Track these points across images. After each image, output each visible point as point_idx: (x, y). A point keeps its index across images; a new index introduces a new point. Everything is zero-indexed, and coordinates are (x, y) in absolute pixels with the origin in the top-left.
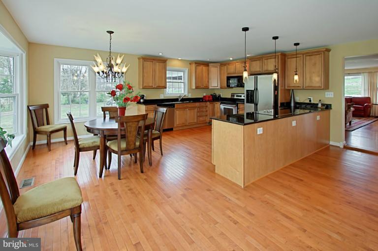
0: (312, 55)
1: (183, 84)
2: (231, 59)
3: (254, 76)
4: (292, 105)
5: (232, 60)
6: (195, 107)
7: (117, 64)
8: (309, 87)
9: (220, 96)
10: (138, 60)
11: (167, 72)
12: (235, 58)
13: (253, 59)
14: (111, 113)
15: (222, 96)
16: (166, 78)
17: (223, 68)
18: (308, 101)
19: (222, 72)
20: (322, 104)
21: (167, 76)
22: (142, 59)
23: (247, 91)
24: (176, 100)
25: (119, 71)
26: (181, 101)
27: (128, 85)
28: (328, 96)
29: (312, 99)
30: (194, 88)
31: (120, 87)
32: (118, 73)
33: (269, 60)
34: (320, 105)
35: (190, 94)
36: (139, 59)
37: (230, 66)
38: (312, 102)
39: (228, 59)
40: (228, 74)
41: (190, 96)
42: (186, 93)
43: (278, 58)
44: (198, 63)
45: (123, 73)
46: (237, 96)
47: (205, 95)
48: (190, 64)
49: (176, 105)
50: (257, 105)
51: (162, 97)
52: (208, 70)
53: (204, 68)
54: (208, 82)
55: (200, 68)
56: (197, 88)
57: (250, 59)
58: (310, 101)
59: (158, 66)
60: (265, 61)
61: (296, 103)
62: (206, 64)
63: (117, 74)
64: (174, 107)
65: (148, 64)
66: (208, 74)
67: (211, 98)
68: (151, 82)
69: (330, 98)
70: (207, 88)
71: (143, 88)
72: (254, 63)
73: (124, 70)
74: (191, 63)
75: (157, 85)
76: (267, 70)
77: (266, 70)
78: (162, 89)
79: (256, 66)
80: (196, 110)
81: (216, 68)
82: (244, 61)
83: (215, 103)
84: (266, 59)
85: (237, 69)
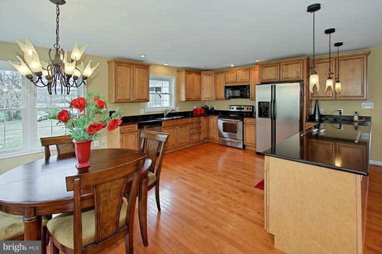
1: (168, 95)
2: (232, 66)
3: (270, 85)
4: (317, 118)
5: (234, 67)
6: (187, 124)
7: (72, 61)
8: (344, 96)
9: (213, 108)
10: (107, 64)
11: (150, 81)
12: (237, 64)
13: (264, 65)
14: (60, 146)
15: (215, 109)
16: (148, 89)
17: (219, 76)
18: (338, 114)
19: (218, 81)
20: (359, 117)
21: (150, 86)
22: (114, 63)
23: (259, 103)
24: (162, 115)
25: (77, 73)
26: (167, 116)
27: (97, 99)
28: (366, 108)
29: (342, 111)
30: (184, 99)
31: (79, 104)
32: (76, 78)
33: (289, 66)
34: (356, 118)
35: (178, 108)
36: (109, 63)
37: (229, 75)
38: (343, 114)
39: (228, 65)
40: (226, 83)
41: (178, 110)
42: (173, 107)
43: (303, 63)
44: (189, 71)
45: (85, 78)
46: (237, 109)
47: (195, 107)
48: (178, 72)
49: (163, 123)
50: (275, 119)
51: (142, 112)
52: (201, 79)
53: (196, 77)
54: (201, 92)
55: (190, 76)
56: (188, 100)
57: (261, 65)
58: (340, 113)
59: (138, 72)
60: (283, 66)
61: (321, 116)
62: (198, 72)
63: (72, 79)
64: (161, 125)
65: (123, 70)
66: (201, 84)
67: (203, 112)
68: (128, 94)
69: (369, 109)
70: (199, 99)
71: (116, 102)
72: (267, 70)
73: (88, 72)
74: (179, 70)
75: (137, 98)
76: (288, 78)
78: (143, 103)
79: (270, 74)
80: (188, 127)
81: (211, 76)
82: (248, 68)
83: (210, 117)
84: (285, 65)
85: (240, 78)
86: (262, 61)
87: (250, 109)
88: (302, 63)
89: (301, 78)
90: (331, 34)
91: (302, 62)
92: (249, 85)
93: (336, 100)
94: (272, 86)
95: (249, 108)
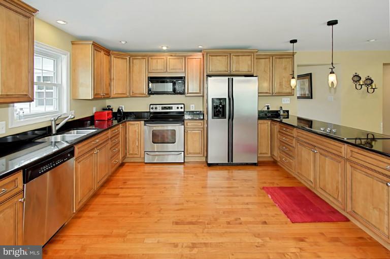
0: (282, 58)
2: (165, 48)
3: (227, 78)
5: (166, 51)
6: (107, 140)
8: (279, 93)
13: (213, 53)
15: (124, 110)
16: (31, 70)
17: (137, 61)
18: (266, 109)
19: (135, 68)
23: (213, 100)
28: (285, 103)
29: (270, 107)
33: (240, 57)
37: (155, 61)
38: (270, 110)
40: (149, 72)
42: (65, 111)
43: (254, 56)
44: (97, 46)
46: (163, 108)
48: (73, 43)
49: (76, 149)
50: (232, 119)
53: (105, 58)
54: (110, 85)
56: (95, 97)
57: (205, 53)
58: (268, 108)
60: (234, 57)
62: (107, 50)
66: (109, 71)
67: (111, 115)
69: (288, 104)
70: (107, 96)
72: (216, 60)
76: (238, 71)
77: (236, 71)
79: (219, 64)
80: (108, 146)
81: (125, 61)
82: (183, 55)
83: (128, 123)
84: (236, 56)
85: (171, 67)
86: (205, 47)
87: (181, 108)
88: (252, 57)
89: (252, 72)
90: (334, 26)
91: (253, 54)
92: (184, 77)
93: (272, 96)
94: (229, 79)
95: (180, 106)
